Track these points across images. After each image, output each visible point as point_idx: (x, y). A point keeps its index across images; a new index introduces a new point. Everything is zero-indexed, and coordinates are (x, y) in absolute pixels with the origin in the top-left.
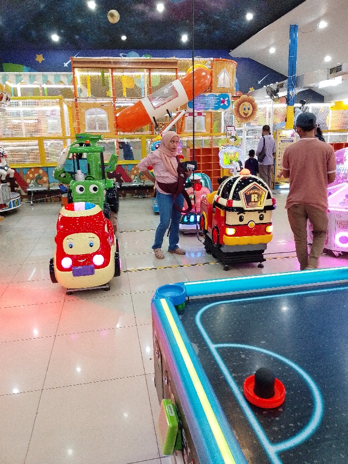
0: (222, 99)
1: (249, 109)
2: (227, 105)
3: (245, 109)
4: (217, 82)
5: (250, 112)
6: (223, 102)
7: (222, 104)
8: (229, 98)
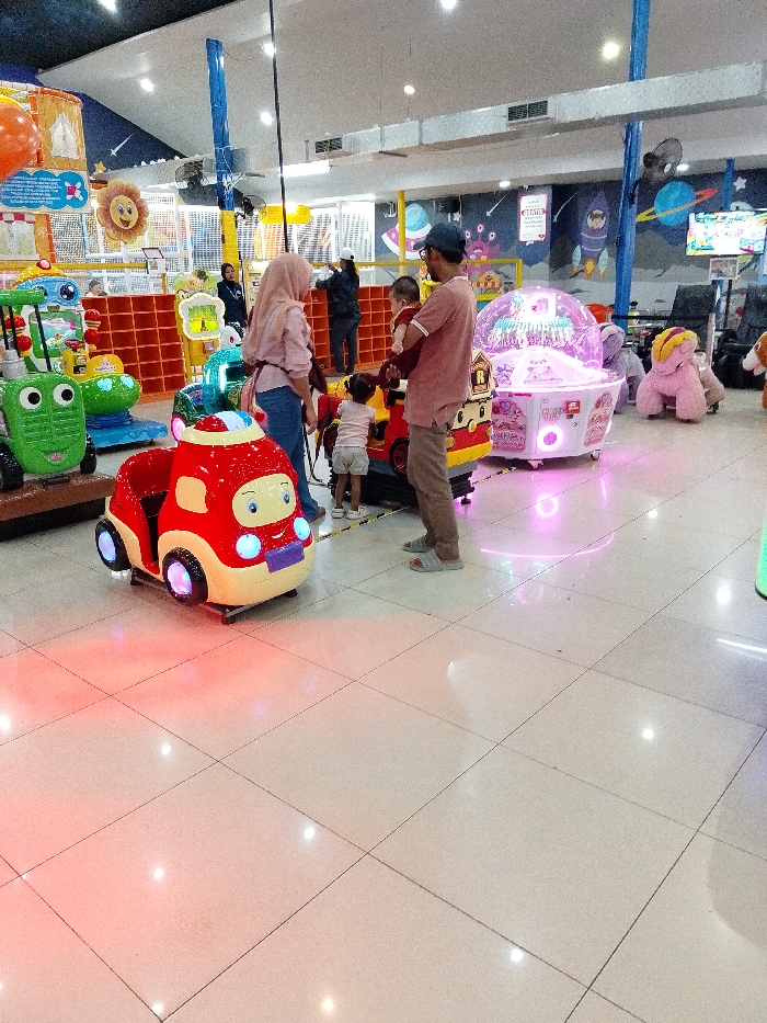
0: (67, 184)
1: (130, 212)
2: (81, 198)
3: (122, 211)
4: (50, 145)
5: (134, 218)
6: (71, 191)
7: (69, 197)
8: (83, 183)
